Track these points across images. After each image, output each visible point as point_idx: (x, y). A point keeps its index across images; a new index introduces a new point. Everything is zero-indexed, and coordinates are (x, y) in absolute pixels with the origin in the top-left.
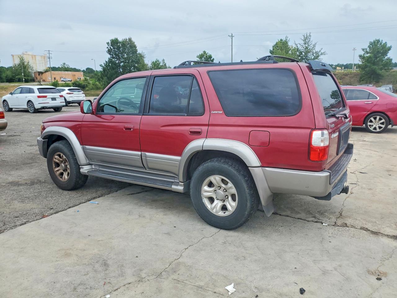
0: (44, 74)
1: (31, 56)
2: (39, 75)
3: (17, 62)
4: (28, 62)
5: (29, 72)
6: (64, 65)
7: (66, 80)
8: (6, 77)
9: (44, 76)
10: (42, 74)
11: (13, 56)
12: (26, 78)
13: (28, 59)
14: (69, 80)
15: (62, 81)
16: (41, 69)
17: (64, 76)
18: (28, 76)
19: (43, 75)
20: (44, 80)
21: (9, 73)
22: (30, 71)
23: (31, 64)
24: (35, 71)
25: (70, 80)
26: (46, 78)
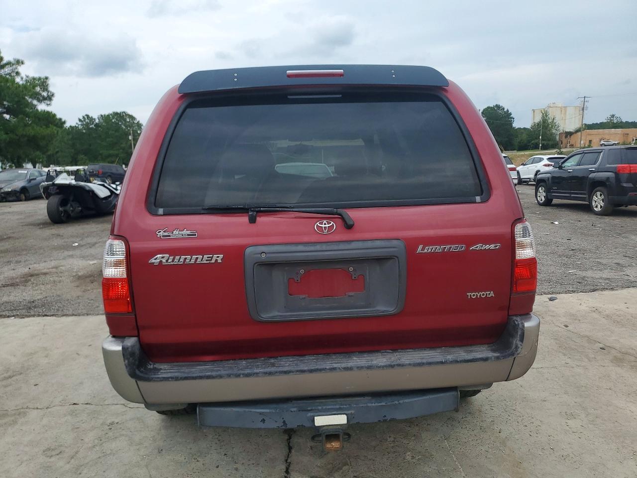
0: (575, 135)
1: (559, 108)
2: (566, 137)
3: (538, 119)
4: (554, 119)
5: (552, 134)
6: (612, 119)
7: (610, 143)
8: (519, 142)
9: (573, 139)
10: (570, 136)
11: (534, 111)
12: (545, 143)
13: (554, 115)
14: (613, 143)
15: (601, 145)
16: (570, 128)
17: (607, 137)
18: (549, 140)
19: (572, 136)
20: (573, 145)
21: (524, 137)
22: (554, 131)
23: (558, 121)
24: (562, 131)
25: (616, 143)
26: (575, 142)
